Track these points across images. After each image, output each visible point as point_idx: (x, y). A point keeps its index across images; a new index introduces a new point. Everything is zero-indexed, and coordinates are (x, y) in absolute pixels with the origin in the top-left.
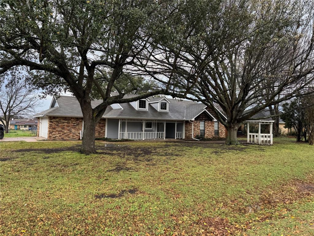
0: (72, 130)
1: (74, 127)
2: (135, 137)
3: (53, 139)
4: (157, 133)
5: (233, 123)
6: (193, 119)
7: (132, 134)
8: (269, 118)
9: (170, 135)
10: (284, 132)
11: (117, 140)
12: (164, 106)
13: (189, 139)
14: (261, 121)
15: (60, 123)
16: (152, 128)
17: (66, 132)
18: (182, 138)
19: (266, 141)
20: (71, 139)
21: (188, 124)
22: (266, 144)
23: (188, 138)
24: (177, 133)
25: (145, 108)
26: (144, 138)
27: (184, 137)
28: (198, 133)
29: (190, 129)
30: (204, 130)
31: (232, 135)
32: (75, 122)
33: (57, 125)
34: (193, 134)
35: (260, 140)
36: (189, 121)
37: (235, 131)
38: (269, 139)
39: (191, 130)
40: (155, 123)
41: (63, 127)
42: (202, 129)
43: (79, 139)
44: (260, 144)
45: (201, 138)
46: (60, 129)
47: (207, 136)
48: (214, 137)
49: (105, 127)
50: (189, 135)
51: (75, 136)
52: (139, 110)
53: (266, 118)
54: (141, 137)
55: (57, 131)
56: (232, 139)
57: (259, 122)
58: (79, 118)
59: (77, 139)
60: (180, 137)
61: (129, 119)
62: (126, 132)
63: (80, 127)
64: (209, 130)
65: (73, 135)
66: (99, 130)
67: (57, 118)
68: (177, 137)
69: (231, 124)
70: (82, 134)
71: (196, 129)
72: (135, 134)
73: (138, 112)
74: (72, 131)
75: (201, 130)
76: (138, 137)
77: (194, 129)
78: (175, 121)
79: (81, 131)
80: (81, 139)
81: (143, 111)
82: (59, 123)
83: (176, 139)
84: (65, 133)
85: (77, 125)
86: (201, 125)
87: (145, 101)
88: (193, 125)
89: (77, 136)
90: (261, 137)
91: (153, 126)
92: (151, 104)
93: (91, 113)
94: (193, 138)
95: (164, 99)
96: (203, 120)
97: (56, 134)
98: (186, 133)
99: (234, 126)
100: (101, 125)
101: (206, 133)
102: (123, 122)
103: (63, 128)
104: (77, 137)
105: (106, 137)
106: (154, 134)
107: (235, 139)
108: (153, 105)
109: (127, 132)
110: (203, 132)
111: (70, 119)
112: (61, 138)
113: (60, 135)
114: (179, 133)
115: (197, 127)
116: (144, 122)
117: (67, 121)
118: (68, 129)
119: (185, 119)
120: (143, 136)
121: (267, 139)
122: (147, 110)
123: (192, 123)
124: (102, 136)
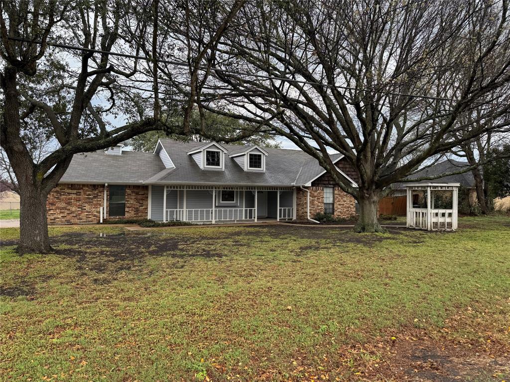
0: (85, 206)
1: (88, 200)
2: (196, 218)
3: (51, 223)
4: (246, 211)
5: (367, 190)
6: (309, 184)
8: (441, 177)
11: (161, 222)
12: (255, 161)
13: (302, 221)
15: (64, 195)
16: (234, 202)
17: (74, 209)
18: (291, 219)
19: (443, 224)
20: (84, 222)
21: (301, 193)
22: (441, 230)
23: (302, 219)
24: (280, 210)
26: (215, 219)
27: (294, 218)
28: (321, 209)
29: (305, 201)
30: (333, 204)
31: (366, 212)
32: (89, 193)
33: (58, 198)
34: (309, 211)
35: (429, 221)
36: (301, 187)
37: (373, 206)
39: (306, 203)
40: (241, 193)
41: (69, 201)
42: (328, 202)
43: (99, 223)
44: (429, 229)
45: (325, 218)
46: (63, 205)
47: (339, 215)
48: (353, 217)
49: (147, 201)
50: (303, 213)
51: (90, 216)
52: (208, 169)
53: (433, 179)
54: (208, 217)
55: (58, 208)
57: (428, 186)
58: (98, 185)
59: (95, 222)
60: (287, 216)
61: (189, 186)
62: (185, 209)
63: (100, 201)
64: (342, 203)
65: (87, 215)
66: (137, 205)
67: (57, 186)
68: (280, 217)
69: (365, 191)
70: (103, 213)
71: (316, 202)
72: (196, 212)
73: (205, 173)
74: (85, 208)
75: (325, 204)
76: (202, 218)
77: (312, 202)
78: (276, 188)
79: (101, 208)
80: (101, 221)
81: (213, 171)
82: (61, 195)
83: (278, 220)
84: (73, 212)
85: (95, 197)
86: (328, 195)
87: (219, 152)
88: (309, 194)
89: (95, 217)
90: (432, 216)
91: (237, 197)
92: (234, 159)
93: (30, 172)
94: (309, 218)
96: (330, 184)
97: (55, 214)
98: (297, 210)
99: (370, 195)
100: (139, 197)
101: (336, 209)
102: (172, 190)
103: (69, 204)
104: (94, 219)
105: (149, 217)
106: (238, 213)
107: (373, 220)
108: (237, 160)
109: (187, 208)
110: (331, 207)
111: (81, 187)
112: (66, 221)
113: (63, 215)
114: (285, 210)
115: (318, 199)
116: (214, 190)
117: (75, 191)
118: (78, 204)
119: (294, 184)
120: (212, 216)
121: (445, 220)
122: (222, 169)
123: (307, 190)
124: (141, 216)
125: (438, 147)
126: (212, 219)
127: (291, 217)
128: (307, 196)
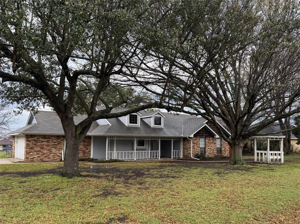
0: (52, 150)
1: (54, 146)
2: (125, 157)
3: (31, 161)
4: (151, 152)
5: (237, 140)
6: (192, 136)
7: (122, 153)
8: (279, 133)
9: (165, 154)
10: (296, 149)
11: (105, 160)
12: (158, 121)
13: (187, 159)
14: (269, 137)
15: (39, 142)
16: (145, 147)
17: (45, 152)
18: (179, 158)
19: (276, 159)
20: (52, 160)
21: (186, 141)
22: (276, 163)
23: (186, 157)
24: (173, 152)
25: (136, 123)
26: (136, 158)
27: (182, 157)
28: (198, 151)
29: (189, 146)
30: (205, 148)
31: (236, 153)
32: (55, 141)
33: (35, 145)
34: (192, 153)
35: (269, 158)
36: (187, 137)
37: (240, 149)
38: (279, 157)
39: (190, 148)
40: (149, 140)
41: (42, 146)
42: (202, 147)
43: (61, 160)
44: (269, 163)
45: (202, 157)
46: (39, 149)
47: (208, 155)
48: (216, 156)
49: (91, 146)
50: (188, 154)
51: (55, 156)
52: (130, 126)
53: (275, 134)
54: (132, 157)
55: (35, 151)
56: (237, 158)
57: (268, 138)
58: (61, 136)
59: (59, 160)
60: (177, 156)
61: (118, 137)
62: (115, 151)
63: (62, 146)
64: (210, 147)
65: (53, 155)
66: (84, 149)
67: (35, 137)
68: (173, 156)
69: (236, 141)
70: (64, 154)
71: (196, 147)
72: (125, 153)
73: (129, 128)
74: (52, 151)
75: (200, 148)
76: (128, 157)
77: (193, 147)
78: (171, 138)
79: (63, 151)
80: (63, 160)
81: (134, 127)
82: (37, 142)
83: (172, 158)
84: (45, 154)
85: (58, 144)
86: (202, 143)
87: (137, 115)
88: (192, 142)
89: (59, 157)
90: (270, 155)
91: (146, 144)
92: (143, 119)
93: (74, 130)
94: (192, 157)
95: (158, 113)
96: (204, 136)
97: (33, 155)
98: (184, 152)
99: (239, 143)
100: (86, 144)
101: (206, 151)
102: (111, 140)
103: (42, 148)
104: (58, 158)
105: (92, 157)
106: (147, 154)
107: (240, 158)
108: (146, 120)
110: (204, 150)
111: (50, 137)
112: (40, 159)
113: (38, 156)
114: (176, 152)
115: (197, 145)
116: (135, 139)
117: (46, 140)
118: (48, 148)
119: (183, 135)
120: (134, 155)
121: (277, 157)
122: (138, 126)
123: (191, 139)
124: (87, 156)
125: (281, 116)
126: (134, 158)
127: (179, 157)
128: (190, 143)
